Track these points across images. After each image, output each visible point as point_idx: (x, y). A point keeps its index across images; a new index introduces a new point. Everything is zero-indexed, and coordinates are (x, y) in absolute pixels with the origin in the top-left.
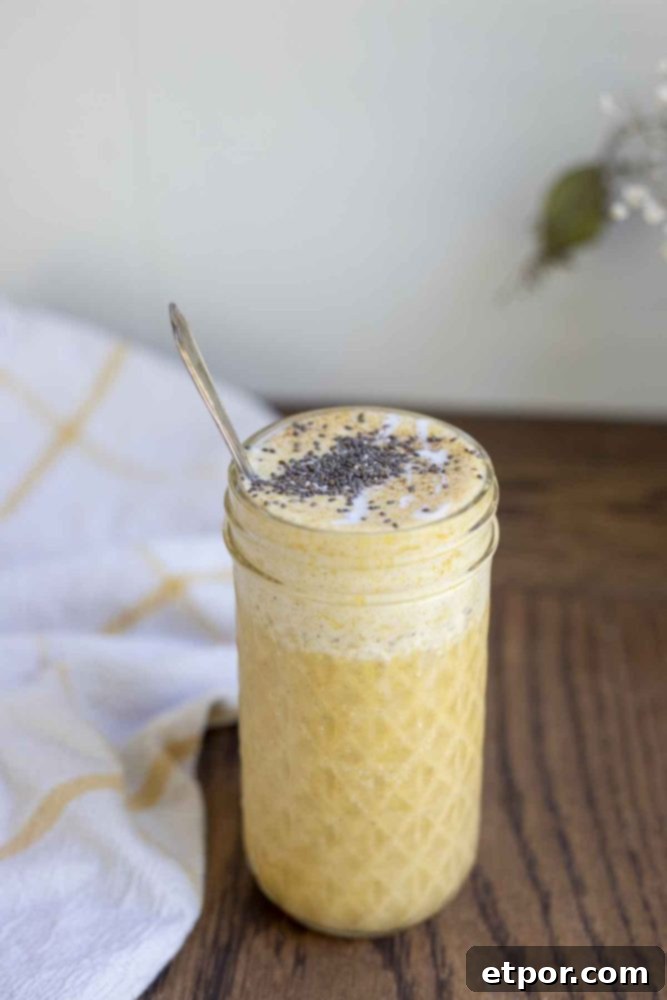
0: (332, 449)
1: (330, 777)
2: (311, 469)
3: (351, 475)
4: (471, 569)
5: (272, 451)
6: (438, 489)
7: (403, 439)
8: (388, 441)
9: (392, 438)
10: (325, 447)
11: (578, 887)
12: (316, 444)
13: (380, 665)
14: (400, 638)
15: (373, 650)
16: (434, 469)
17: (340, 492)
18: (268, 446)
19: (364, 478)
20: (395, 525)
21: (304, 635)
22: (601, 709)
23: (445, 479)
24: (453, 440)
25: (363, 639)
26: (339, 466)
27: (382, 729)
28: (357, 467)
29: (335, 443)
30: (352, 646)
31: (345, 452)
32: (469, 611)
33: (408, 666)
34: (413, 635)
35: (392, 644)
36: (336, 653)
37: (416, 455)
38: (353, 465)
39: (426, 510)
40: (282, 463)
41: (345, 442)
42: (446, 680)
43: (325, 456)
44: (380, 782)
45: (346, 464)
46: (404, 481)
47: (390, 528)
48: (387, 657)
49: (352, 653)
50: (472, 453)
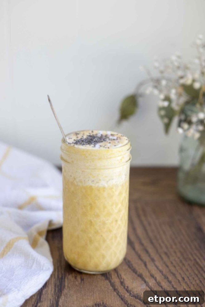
0: (87, 137)
1: (91, 222)
2: (83, 141)
3: (93, 141)
4: (127, 162)
5: (71, 138)
6: (117, 142)
7: (104, 135)
8: (101, 136)
9: (102, 135)
10: (85, 137)
11: (153, 260)
12: (83, 137)
13: (104, 188)
14: (109, 180)
15: (103, 184)
16: (114, 140)
17: (92, 144)
18: (70, 137)
19: (96, 142)
20: (108, 148)
21: (85, 181)
22: (150, 224)
23: (117, 141)
24: (117, 135)
25: (100, 180)
26: (90, 140)
27: (105, 207)
28: (94, 140)
29: (87, 136)
30: (97, 182)
31: (90, 138)
32: (126, 175)
33: (112, 188)
34: (113, 179)
35: (107, 182)
36: (93, 185)
37: (109, 138)
38: (93, 140)
39: (115, 146)
40: (75, 140)
41: (90, 136)
42: (120, 193)
43: (85, 138)
44: (104, 223)
45: (91, 140)
46: (107, 142)
47: (107, 149)
48: (106, 185)
49: (97, 185)
50: (123, 136)
